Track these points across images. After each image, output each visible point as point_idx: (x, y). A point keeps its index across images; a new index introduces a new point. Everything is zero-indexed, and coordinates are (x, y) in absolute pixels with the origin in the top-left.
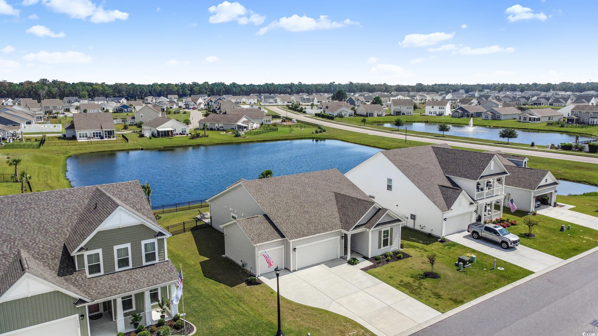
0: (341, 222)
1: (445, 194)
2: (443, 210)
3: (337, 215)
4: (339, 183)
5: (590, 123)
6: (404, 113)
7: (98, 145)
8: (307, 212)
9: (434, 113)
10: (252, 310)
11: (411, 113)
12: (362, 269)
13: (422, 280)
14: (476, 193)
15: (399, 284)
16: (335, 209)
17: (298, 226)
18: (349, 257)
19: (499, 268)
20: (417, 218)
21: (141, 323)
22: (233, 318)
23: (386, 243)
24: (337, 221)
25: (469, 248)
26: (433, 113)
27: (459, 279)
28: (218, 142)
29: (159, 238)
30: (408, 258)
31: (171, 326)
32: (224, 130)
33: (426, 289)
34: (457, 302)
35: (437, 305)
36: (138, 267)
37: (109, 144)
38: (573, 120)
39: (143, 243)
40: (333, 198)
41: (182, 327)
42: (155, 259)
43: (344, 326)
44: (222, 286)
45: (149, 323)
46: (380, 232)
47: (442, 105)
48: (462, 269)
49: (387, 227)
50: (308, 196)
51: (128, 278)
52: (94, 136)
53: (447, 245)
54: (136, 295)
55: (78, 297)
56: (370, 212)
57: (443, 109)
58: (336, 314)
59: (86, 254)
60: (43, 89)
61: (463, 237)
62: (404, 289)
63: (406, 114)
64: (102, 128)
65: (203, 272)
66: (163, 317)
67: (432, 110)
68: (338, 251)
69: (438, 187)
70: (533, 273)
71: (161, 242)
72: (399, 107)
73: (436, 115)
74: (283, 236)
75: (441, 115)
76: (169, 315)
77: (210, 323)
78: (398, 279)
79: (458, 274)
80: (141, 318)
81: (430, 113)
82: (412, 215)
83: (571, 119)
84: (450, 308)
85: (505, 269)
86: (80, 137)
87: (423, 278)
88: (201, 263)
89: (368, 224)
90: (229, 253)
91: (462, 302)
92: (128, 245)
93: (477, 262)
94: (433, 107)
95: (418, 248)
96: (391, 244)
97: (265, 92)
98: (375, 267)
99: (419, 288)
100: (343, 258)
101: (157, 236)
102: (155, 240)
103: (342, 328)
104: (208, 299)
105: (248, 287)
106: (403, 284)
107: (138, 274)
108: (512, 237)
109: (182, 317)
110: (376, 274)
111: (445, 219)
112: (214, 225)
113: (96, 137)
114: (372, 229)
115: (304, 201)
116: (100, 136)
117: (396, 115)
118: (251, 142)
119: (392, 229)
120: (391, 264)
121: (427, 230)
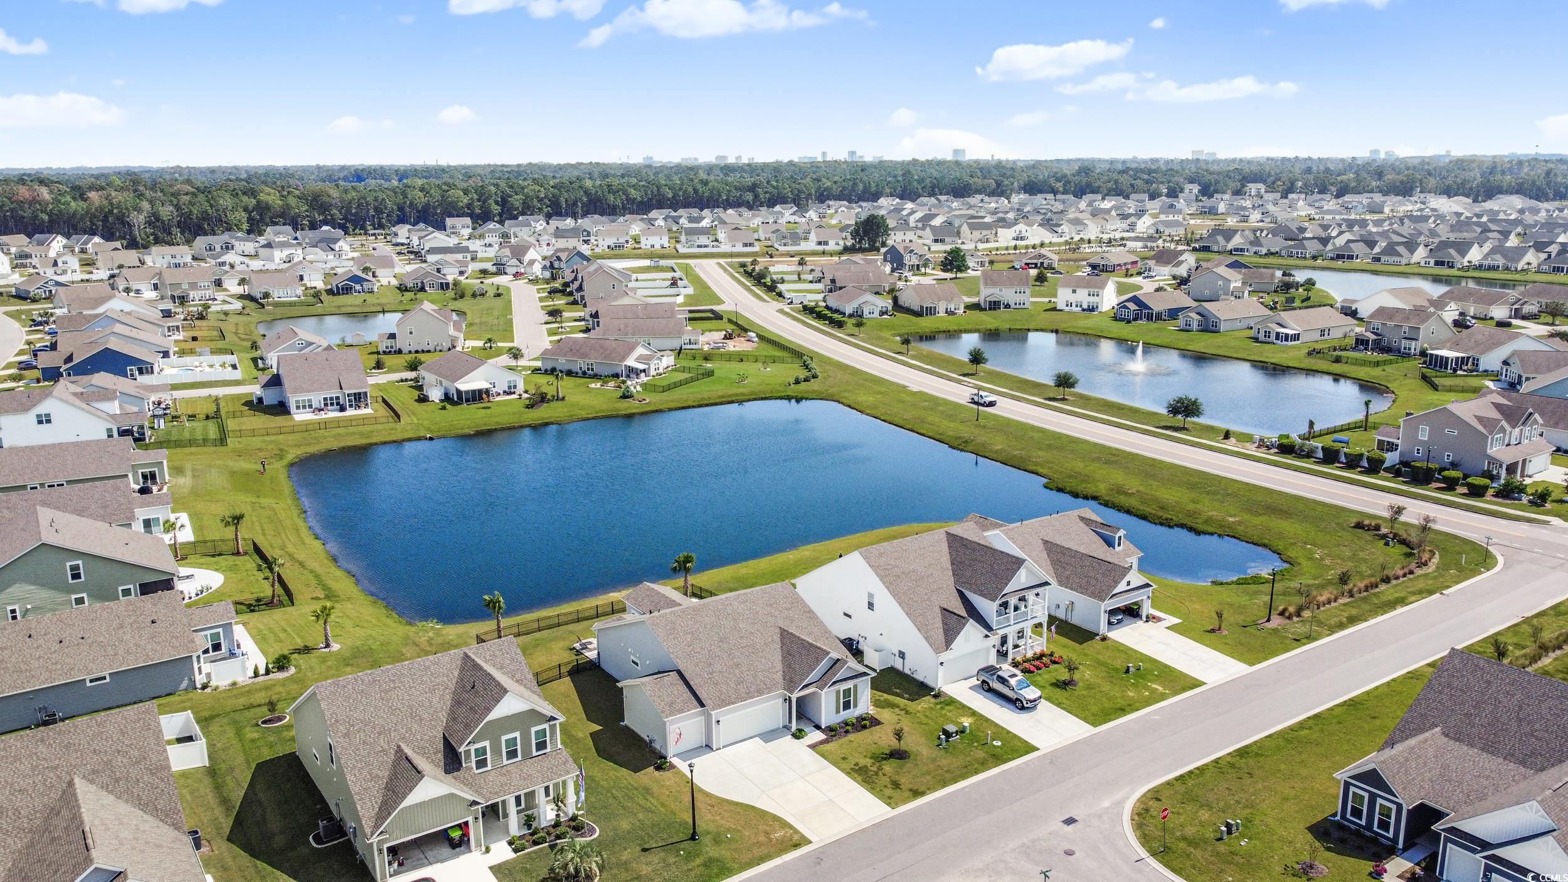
0: (784, 679)
1: (946, 624)
2: (938, 651)
3: (779, 666)
4: (790, 609)
5: (1402, 350)
6: (1008, 304)
7: (341, 431)
8: (737, 665)
9: (1077, 306)
10: (663, 805)
11: (1024, 304)
12: (808, 746)
13: (884, 762)
14: (995, 619)
15: (852, 769)
16: (778, 656)
17: (724, 688)
18: (794, 726)
19: (994, 743)
20: (907, 656)
21: (534, 825)
22: (641, 816)
23: (847, 706)
24: (779, 677)
25: (970, 709)
26: (1074, 305)
27: (934, 760)
28: (587, 416)
29: (552, 723)
30: (877, 727)
31: (569, 826)
32: (596, 377)
33: (884, 775)
34: (917, 793)
35: (890, 798)
36: (527, 756)
37: (361, 428)
38: (1368, 341)
39: (534, 730)
40: (777, 638)
41: (583, 828)
42: (546, 748)
43: (771, 825)
44: (624, 772)
45: (544, 824)
46: (838, 692)
47: (1096, 287)
48: (944, 744)
49: (849, 685)
50: (741, 638)
51: (519, 772)
52: (326, 405)
53: (941, 703)
54: (525, 794)
55: (472, 798)
56: (824, 664)
57: (1098, 295)
58: (763, 811)
59: (473, 748)
60: (139, 210)
61: (970, 688)
62: (856, 776)
63: (1013, 306)
64: (341, 389)
65: (596, 749)
66: (558, 816)
67: (1073, 298)
68: (780, 720)
69: (938, 611)
70: (1037, 749)
71: (553, 728)
72: (996, 291)
73: (1080, 309)
74: (702, 705)
75: (1091, 309)
76: (565, 813)
77: (615, 824)
78: (852, 761)
79: (936, 753)
80: (534, 819)
81: (1067, 305)
82: (900, 652)
83: (1362, 340)
84: (906, 801)
85: (1003, 744)
86: (298, 407)
87: (885, 759)
88: (591, 734)
89: (821, 682)
90: (630, 720)
91: (923, 794)
92: (517, 734)
93: (971, 732)
94: (1074, 291)
95: (897, 706)
96: (855, 706)
97: (687, 205)
98: (828, 742)
99: (876, 774)
100: (787, 728)
101: (549, 721)
102: (546, 726)
103: (768, 828)
104: (608, 791)
105: (656, 773)
106: (857, 768)
107: (530, 767)
108: (1031, 693)
109: (582, 816)
110: (826, 754)
111: (942, 664)
112: (603, 665)
113: (329, 407)
114: (825, 690)
115: (734, 646)
116: (338, 404)
117: (990, 309)
118: (657, 411)
119: (855, 687)
120: (851, 737)
121: (919, 677)
